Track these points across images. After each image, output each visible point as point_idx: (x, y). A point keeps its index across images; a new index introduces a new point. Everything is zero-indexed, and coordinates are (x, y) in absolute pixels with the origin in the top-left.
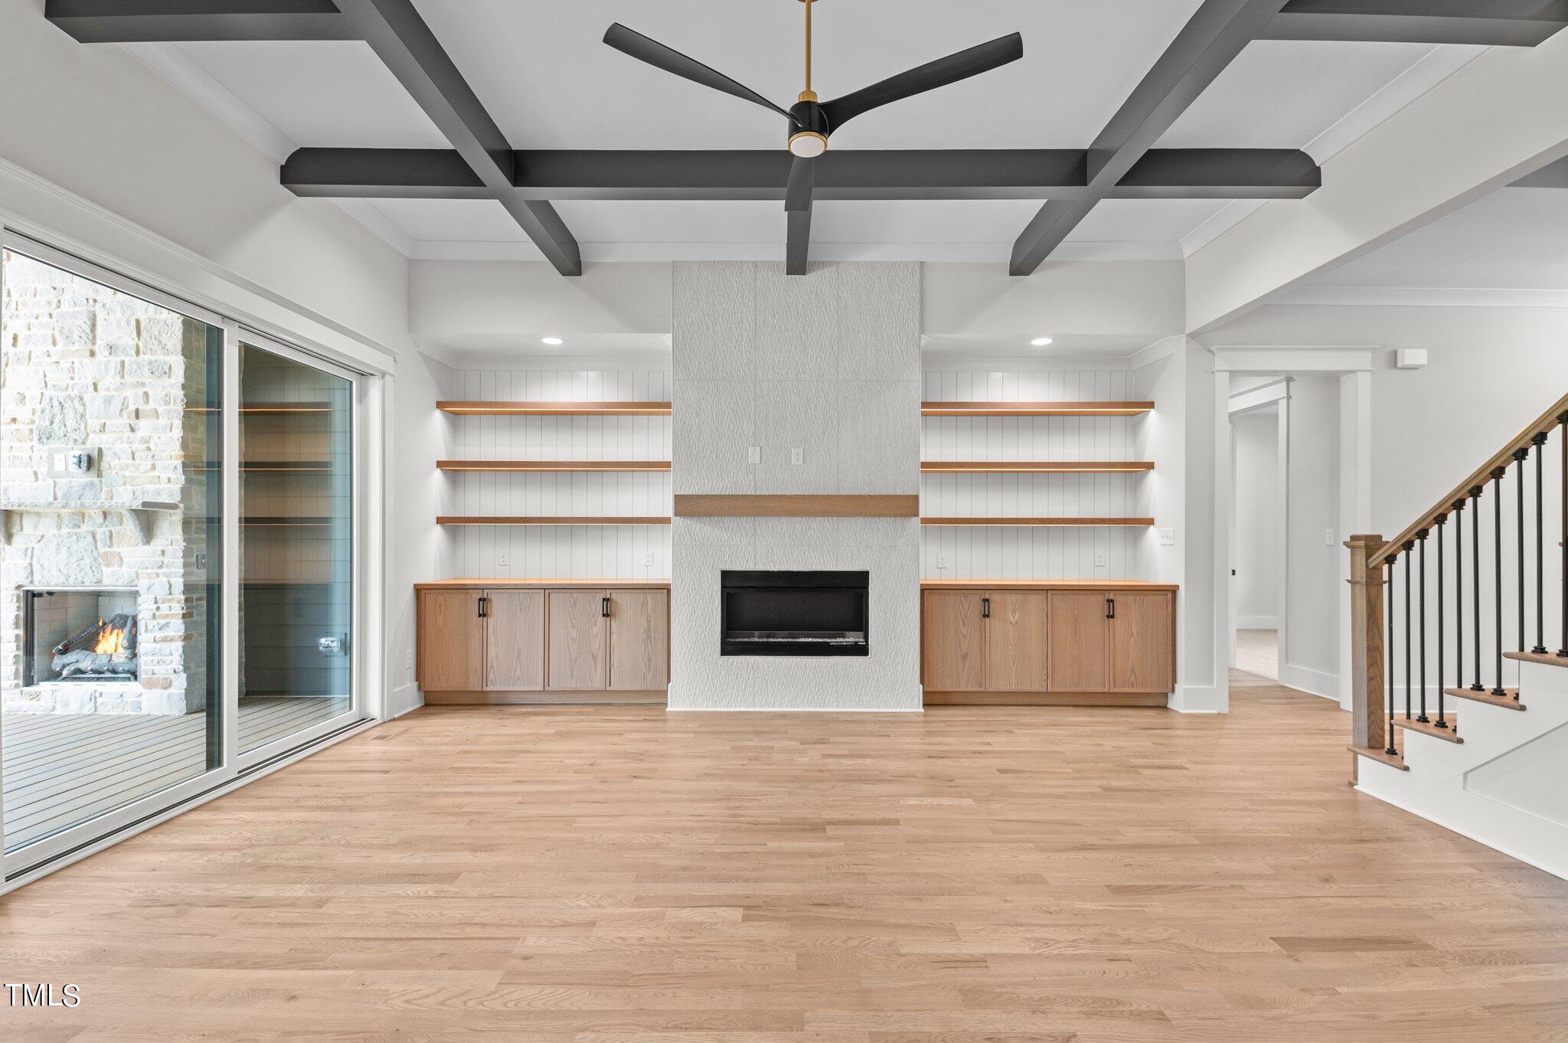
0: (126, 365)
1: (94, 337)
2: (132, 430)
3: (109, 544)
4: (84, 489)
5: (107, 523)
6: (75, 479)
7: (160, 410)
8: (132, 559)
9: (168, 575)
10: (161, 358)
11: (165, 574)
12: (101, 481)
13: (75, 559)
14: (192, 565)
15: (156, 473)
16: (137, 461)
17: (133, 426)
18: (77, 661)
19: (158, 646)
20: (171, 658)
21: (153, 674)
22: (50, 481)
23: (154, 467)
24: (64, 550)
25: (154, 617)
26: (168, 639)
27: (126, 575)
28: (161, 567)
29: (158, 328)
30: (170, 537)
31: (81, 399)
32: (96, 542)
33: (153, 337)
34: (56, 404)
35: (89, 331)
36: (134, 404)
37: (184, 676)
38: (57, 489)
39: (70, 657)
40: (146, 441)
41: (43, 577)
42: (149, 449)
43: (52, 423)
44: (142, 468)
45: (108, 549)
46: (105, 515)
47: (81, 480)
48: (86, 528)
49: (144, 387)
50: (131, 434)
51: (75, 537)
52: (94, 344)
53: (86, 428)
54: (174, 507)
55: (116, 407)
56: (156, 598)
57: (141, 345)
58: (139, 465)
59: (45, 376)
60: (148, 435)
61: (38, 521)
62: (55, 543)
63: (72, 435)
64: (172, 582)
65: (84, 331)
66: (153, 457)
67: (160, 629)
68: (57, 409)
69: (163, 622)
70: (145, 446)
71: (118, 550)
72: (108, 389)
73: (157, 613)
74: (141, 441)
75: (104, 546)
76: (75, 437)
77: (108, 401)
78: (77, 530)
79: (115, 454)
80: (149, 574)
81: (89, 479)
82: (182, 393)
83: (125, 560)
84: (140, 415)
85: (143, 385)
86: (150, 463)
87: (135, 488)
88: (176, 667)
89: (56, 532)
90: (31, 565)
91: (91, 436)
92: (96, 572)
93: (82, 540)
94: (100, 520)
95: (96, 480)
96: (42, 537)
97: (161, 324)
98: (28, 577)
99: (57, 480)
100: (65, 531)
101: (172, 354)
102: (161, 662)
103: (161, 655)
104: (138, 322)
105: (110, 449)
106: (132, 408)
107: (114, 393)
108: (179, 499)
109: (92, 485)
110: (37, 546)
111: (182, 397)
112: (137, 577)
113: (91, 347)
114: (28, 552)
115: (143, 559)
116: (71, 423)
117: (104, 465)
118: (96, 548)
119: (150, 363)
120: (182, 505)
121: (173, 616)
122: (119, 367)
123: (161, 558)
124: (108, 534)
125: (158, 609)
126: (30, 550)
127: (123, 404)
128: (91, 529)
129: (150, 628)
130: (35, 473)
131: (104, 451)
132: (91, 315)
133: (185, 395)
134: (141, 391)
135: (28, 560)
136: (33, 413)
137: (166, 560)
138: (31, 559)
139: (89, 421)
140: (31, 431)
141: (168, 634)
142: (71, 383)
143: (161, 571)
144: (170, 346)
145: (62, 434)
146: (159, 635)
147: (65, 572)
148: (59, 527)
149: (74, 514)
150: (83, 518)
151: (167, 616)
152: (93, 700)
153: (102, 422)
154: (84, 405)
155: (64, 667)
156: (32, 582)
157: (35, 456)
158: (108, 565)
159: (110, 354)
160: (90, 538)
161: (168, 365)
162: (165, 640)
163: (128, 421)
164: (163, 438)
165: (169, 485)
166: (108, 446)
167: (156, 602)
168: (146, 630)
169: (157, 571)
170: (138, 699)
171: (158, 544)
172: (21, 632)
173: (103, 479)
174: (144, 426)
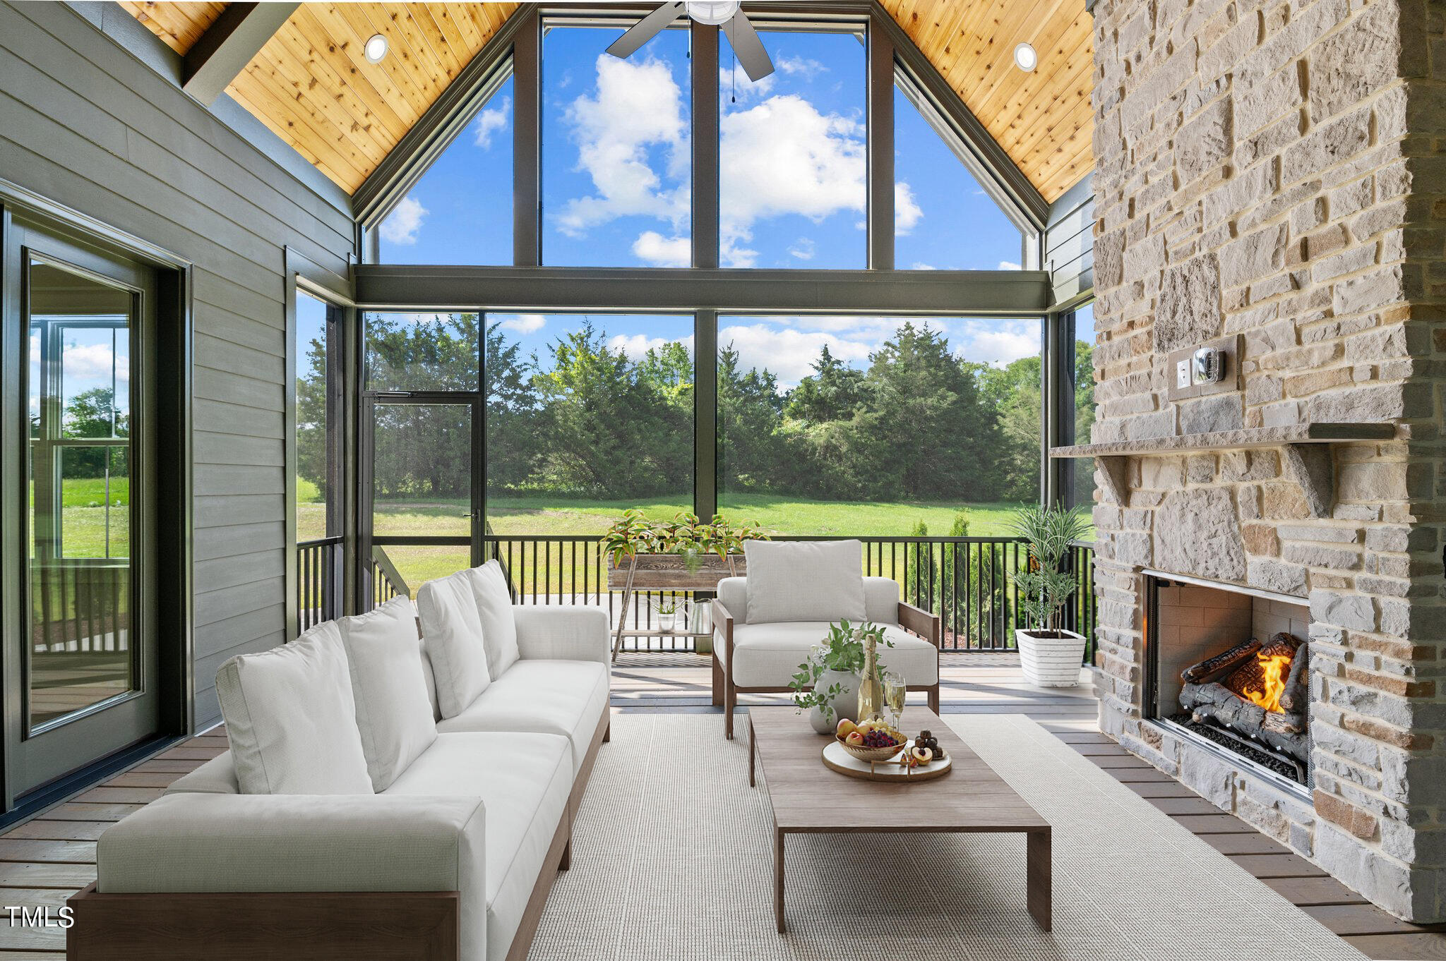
0: (1283, 162)
1: (1230, 142)
2: (1296, 284)
3: (1256, 510)
4: (1217, 413)
5: (1252, 471)
6: (1204, 399)
7: (1351, 222)
8: (1298, 545)
9: (1373, 588)
10: (1351, 109)
11: (1365, 584)
12: (1243, 396)
13: (1205, 534)
14: (1431, 569)
15: (1345, 363)
16: (1307, 346)
17: (1297, 277)
18: (1213, 704)
19: (1350, 737)
20: (1380, 776)
21: (1338, 792)
22: (1172, 406)
23: (1340, 351)
24: (1190, 517)
25: (1341, 672)
26: (1373, 733)
27: (1285, 575)
28: (1356, 567)
29: (1343, 49)
30: (1378, 503)
31: (1212, 257)
32: (1235, 507)
33: (1333, 74)
34: (1179, 280)
35: (1221, 137)
36: (1299, 232)
37: (1409, 834)
38: (1181, 418)
39: (1205, 693)
40: (1323, 298)
41: (1164, 559)
42: (1329, 314)
43: (1174, 313)
44: (1315, 359)
45: (1255, 521)
46: (1250, 457)
47: (1213, 398)
48: (1220, 482)
49: (1318, 189)
50: (1294, 295)
51: (1205, 497)
52: (1229, 154)
53: (1219, 307)
54: (1386, 432)
55: (1266, 251)
56: (1344, 633)
57: (1309, 107)
58: (1310, 352)
59: (1165, 243)
60: (1327, 284)
61: (1159, 472)
62: (1178, 507)
63: (1202, 325)
64: (1382, 605)
65: (1214, 140)
66: (1339, 328)
67: (1354, 703)
68: (1180, 289)
69: (1362, 689)
70: (1318, 311)
71: (1273, 524)
72: (1253, 224)
73: (1348, 666)
74: (1312, 302)
75: (1249, 515)
76: (1205, 327)
77: (1253, 245)
78: (1207, 486)
79: (1266, 340)
80: (1330, 579)
81: (1225, 395)
82: (1401, 162)
83: (1286, 544)
84: (1311, 249)
85: (1315, 186)
86: (1330, 344)
87: (1302, 400)
88: (1391, 803)
89: (1180, 488)
90: (1151, 537)
91: (1229, 317)
92: (1235, 560)
93: (1215, 502)
94: (1241, 467)
95: (1235, 395)
96: (1164, 495)
97: (1348, 37)
98: (1146, 557)
99: (1181, 403)
100: (1191, 486)
101: (1374, 87)
102: (1355, 776)
103: (1355, 760)
104: (1303, 65)
105: (1257, 334)
106: (1295, 240)
107: (1263, 227)
108: (1398, 413)
109: (1228, 404)
110: (1158, 510)
111: (1403, 171)
112: (1307, 581)
113: (1225, 161)
114: (1148, 519)
115: (1321, 546)
116: (1198, 305)
117: (1248, 366)
118: (1236, 517)
119: (1328, 133)
120: (1406, 427)
121: (1384, 683)
122: (1270, 172)
123: (1357, 548)
124: (1254, 492)
125: (1349, 657)
126: (1149, 515)
127: (1279, 240)
128: (1229, 483)
129: (1332, 693)
130: (1155, 398)
131: (1248, 339)
132: (1224, 106)
133: (1409, 166)
134: (1310, 201)
135: (1147, 531)
136: (1152, 307)
137: (1368, 554)
138: (1151, 529)
139: (1224, 293)
140: (1149, 333)
141: (1373, 720)
142: (1197, 237)
143: (1356, 576)
144: (1370, 71)
145: (1187, 327)
146: (1353, 715)
147: (1191, 554)
148: (1184, 482)
149: (1203, 457)
150: (1217, 463)
151: (1369, 680)
152: (1230, 788)
153: (1244, 287)
154: (1216, 268)
155: (1196, 705)
156: (1152, 564)
157: (1156, 370)
158: (1255, 551)
159: (1255, 156)
160: (1226, 497)
161: (1367, 117)
162: (1365, 729)
163: (1287, 271)
164: (1360, 281)
165: (1374, 385)
166: (1253, 330)
167: (1345, 642)
168: (1325, 695)
169: (1347, 574)
170: (1307, 829)
171: (1350, 516)
172: (1141, 635)
173: (1247, 392)
174: (1318, 273)
